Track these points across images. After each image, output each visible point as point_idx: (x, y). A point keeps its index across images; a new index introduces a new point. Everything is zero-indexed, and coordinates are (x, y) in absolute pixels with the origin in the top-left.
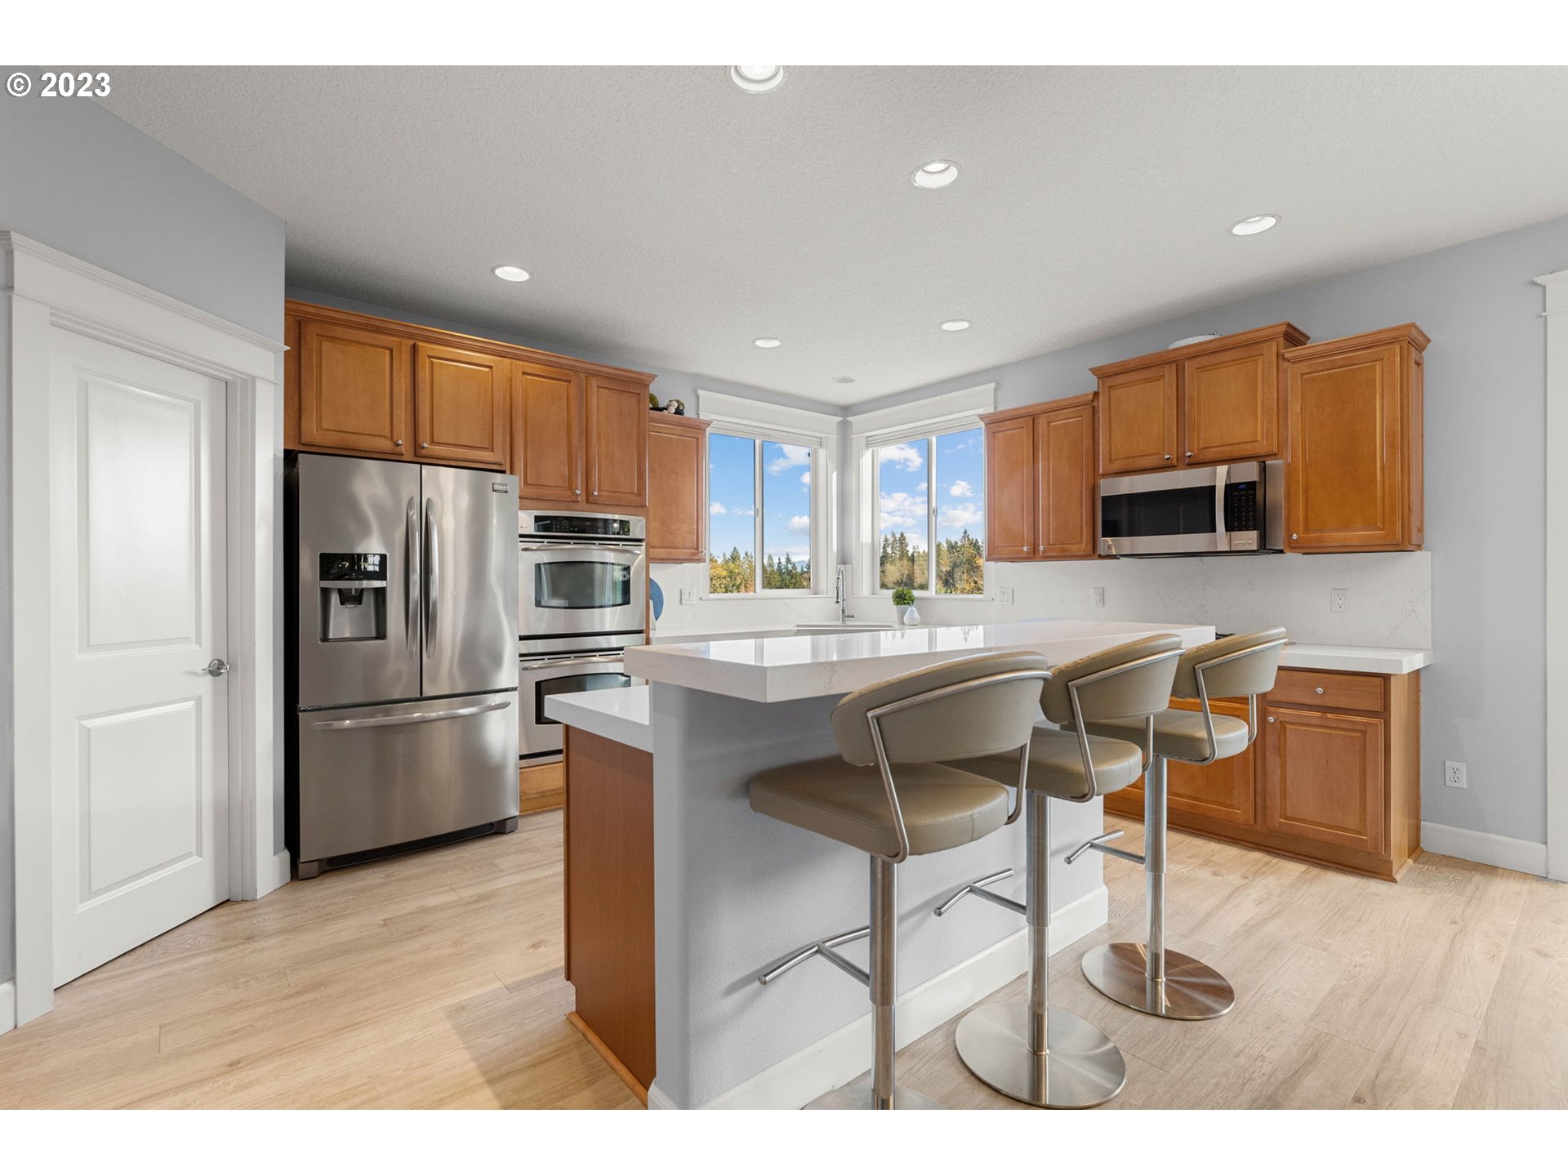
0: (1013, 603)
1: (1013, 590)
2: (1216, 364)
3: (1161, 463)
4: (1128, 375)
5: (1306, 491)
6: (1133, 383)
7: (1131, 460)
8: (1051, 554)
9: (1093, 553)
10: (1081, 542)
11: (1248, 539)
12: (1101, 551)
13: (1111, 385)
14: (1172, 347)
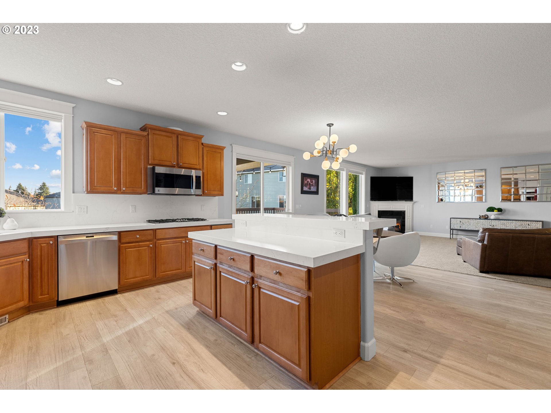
0: (87, 213)
1: (87, 207)
2: (187, 140)
3: (170, 165)
4: (161, 132)
5: (207, 180)
6: (162, 135)
7: (161, 161)
8: (127, 192)
9: (153, 193)
10: (141, 188)
11: (199, 192)
12: (156, 192)
13: (154, 133)
14: (169, 128)
